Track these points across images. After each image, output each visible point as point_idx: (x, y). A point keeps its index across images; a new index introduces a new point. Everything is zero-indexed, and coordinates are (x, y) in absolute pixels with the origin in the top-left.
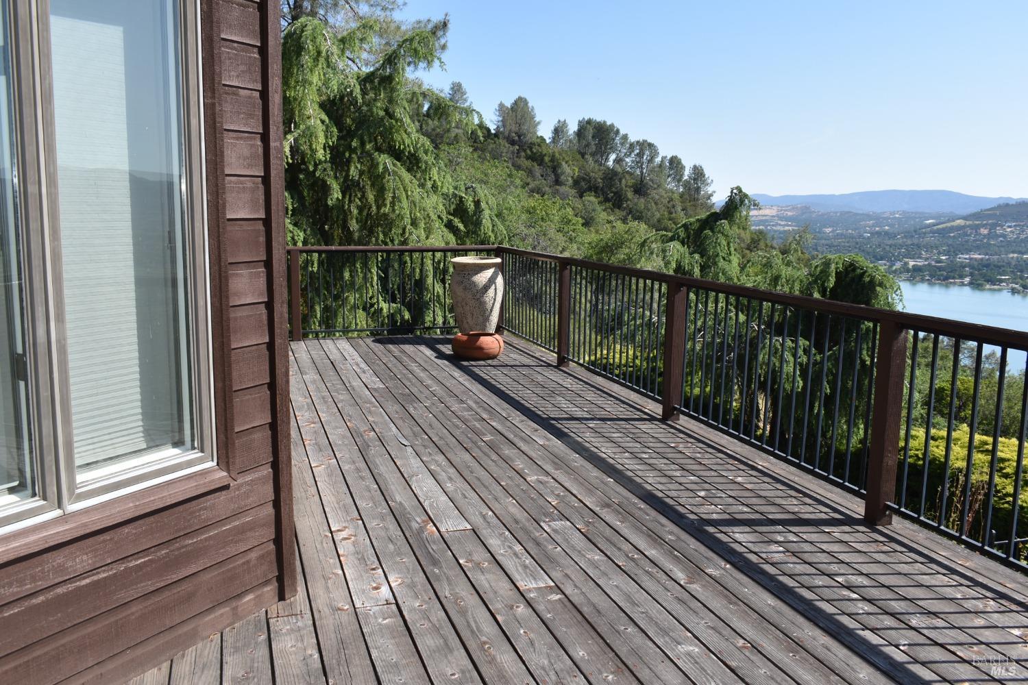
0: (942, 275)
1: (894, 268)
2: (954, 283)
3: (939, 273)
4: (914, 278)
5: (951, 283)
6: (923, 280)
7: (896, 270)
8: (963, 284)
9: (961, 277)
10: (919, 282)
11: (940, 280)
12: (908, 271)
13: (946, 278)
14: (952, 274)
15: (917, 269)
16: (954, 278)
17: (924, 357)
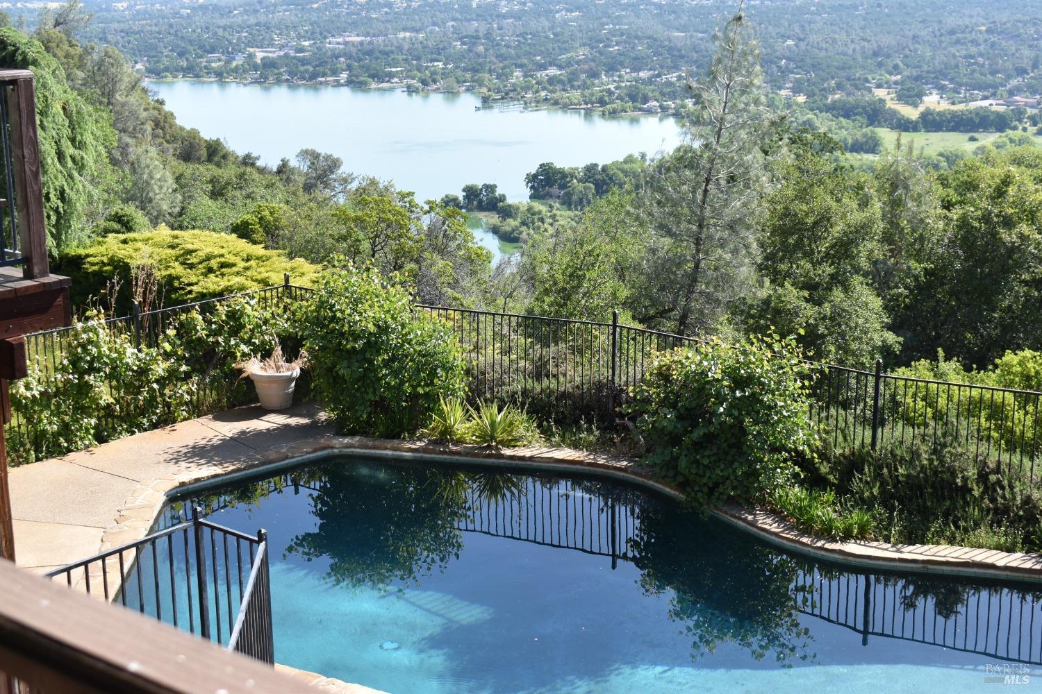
0: (307, 71)
1: (234, 64)
2: (326, 83)
3: (302, 68)
4: (266, 78)
5: (321, 83)
6: (279, 82)
7: (237, 67)
8: (338, 84)
9: (335, 72)
10: (274, 84)
11: (304, 79)
12: (255, 67)
13: (314, 76)
14: (321, 69)
15: (269, 64)
16: (324, 75)
17: (241, 188)
